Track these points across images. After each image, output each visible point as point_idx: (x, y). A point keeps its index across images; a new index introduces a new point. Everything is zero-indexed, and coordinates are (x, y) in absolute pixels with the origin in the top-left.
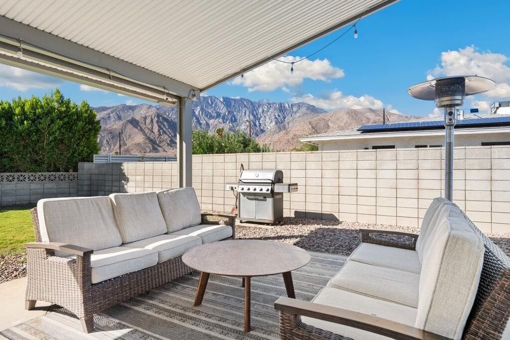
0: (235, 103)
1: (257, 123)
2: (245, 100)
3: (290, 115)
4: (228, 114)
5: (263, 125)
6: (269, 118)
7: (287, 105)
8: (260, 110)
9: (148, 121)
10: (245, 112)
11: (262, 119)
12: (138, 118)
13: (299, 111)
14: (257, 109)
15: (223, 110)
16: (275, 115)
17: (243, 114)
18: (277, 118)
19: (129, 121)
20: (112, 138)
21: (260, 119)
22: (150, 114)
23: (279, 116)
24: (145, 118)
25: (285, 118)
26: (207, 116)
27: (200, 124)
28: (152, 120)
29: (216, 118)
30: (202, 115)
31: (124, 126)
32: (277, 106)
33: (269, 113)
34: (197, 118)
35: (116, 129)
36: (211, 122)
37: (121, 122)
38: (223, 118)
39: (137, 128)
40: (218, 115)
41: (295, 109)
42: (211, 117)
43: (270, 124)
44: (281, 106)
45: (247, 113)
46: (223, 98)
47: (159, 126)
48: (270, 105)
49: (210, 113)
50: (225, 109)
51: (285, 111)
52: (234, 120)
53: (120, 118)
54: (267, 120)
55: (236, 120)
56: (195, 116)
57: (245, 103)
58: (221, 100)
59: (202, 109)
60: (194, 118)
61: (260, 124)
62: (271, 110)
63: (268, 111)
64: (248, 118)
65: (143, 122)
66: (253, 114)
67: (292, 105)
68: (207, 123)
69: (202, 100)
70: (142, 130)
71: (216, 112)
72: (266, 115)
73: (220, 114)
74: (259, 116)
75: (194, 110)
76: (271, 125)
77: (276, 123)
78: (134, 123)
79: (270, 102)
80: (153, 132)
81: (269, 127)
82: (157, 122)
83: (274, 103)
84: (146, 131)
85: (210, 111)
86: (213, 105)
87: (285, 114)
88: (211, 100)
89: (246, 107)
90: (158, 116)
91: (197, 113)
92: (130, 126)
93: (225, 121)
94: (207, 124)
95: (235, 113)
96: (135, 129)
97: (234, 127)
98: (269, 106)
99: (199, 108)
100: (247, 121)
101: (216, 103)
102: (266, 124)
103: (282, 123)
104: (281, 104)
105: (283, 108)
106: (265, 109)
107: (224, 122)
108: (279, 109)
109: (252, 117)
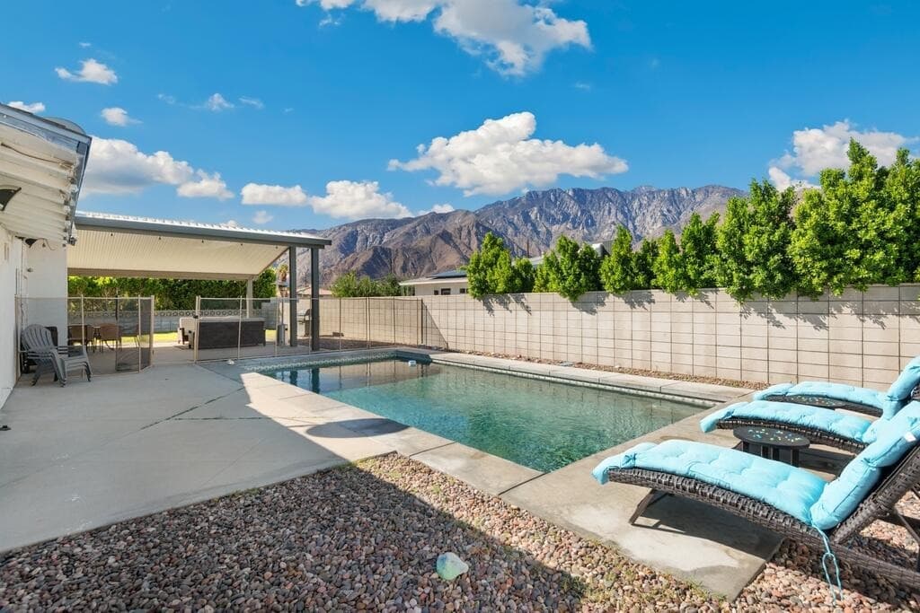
0: (592, 196)
1: (630, 226)
2: (609, 190)
3: (689, 209)
4: (582, 214)
5: (639, 228)
6: (651, 217)
7: (684, 192)
8: (636, 204)
9: (464, 233)
10: (610, 209)
11: (638, 219)
12: (450, 230)
13: (708, 200)
14: (630, 202)
15: (573, 209)
16: (661, 211)
17: (606, 212)
18: (665, 215)
19: (438, 235)
20: (419, 259)
21: (634, 219)
22: (467, 222)
23: (669, 211)
24: (460, 230)
25: (680, 213)
26: (548, 220)
27: (538, 233)
28: (469, 232)
29: (562, 223)
30: (540, 219)
31: (434, 242)
32: (666, 195)
33: (650, 209)
34: (533, 225)
35: (423, 247)
36: (555, 228)
37: (430, 237)
38: (574, 222)
39: (449, 244)
40: (566, 217)
41: (699, 197)
42: (555, 221)
43: (653, 225)
44: (673, 195)
45: (613, 211)
46: (574, 190)
47: (478, 239)
48: (652, 194)
49: (553, 216)
50: (576, 207)
51: (680, 202)
52: (590, 223)
53: (428, 232)
54: (648, 219)
55: (593, 223)
56: (531, 221)
57: (610, 195)
58: (571, 193)
59: (541, 210)
60: (529, 224)
61: (635, 227)
62: (655, 202)
63: (649, 205)
64: (614, 219)
65: (458, 236)
66: (623, 212)
67: (693, 192)
68: (547, 230)
69: (541, 197)
70: (456, 247)
71: (562, 214)
72: (645, 211)
73: (569, 215)
74: (633, 214)
75: (528, 212)
76: (654, 227)
77: (664, 224)
78: (446, 237)
79: (654, 189)
80: (470, 248)
81: (651, 231)
82: (476, 234)
83: (660, 191)
84: (462, 248)
85: (552, 212)
86: (558, 203)
87: (681, 207)
88: (554, 195)
89: (611, 201)
90: (478, 225)
91: (533, 217)
92: (440, 242)
93: (576, 225)
94: (549, 232)
95: (593, 213)
96: (447, 245)
97: (590, 234)
98: (651, 197)
99: (536, 208)
100: (613, 223)
101: (562, 200)
102: (646, 226)
103: (675, 222)
104: (673, 191)
105: (676, 198)
106: (645, 202)
107: (574, 228)
108: (669, 199)
109: (620, 217)
